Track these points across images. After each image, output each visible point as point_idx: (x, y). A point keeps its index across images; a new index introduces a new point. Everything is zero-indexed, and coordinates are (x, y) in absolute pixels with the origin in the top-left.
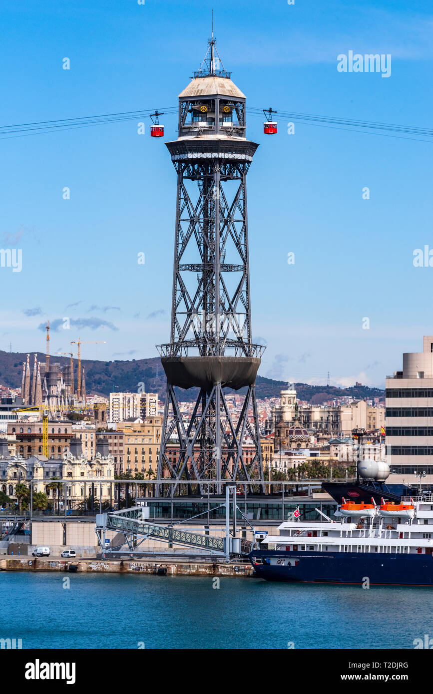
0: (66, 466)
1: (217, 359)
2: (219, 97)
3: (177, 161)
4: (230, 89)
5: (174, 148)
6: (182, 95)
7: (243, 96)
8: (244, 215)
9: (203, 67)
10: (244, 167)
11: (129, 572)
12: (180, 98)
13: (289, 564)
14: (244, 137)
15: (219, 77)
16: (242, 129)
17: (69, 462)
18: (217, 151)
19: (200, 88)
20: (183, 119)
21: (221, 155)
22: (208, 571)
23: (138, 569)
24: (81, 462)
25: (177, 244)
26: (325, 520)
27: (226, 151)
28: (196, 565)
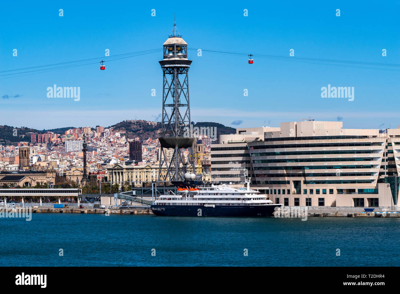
0: (203, 177)
1: (175, 138)
2: (175, 44)
3: (163, 67)
4: (181, 41)
5: (162, 63)
6: (164, 44)
7: (186, 43)
8: (188, 86)
9: (172, 34)
10: (187, 69)
11: (123, 213)
12: (164, 45)
13: (163, 209)
14: (187, 58)
15: (177, 37)
16: (186, 56)
17: (204, 175)
18: (175, 64)
19: (170, 41)
20: (165, 53)
21: (176, 65)
22: (146, 213)
23: (126, 212)
24: (208, 175)
25: (163, 97)
26: (173, 195)
27: (178, 64)
28: (143, 211)
